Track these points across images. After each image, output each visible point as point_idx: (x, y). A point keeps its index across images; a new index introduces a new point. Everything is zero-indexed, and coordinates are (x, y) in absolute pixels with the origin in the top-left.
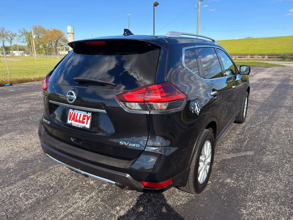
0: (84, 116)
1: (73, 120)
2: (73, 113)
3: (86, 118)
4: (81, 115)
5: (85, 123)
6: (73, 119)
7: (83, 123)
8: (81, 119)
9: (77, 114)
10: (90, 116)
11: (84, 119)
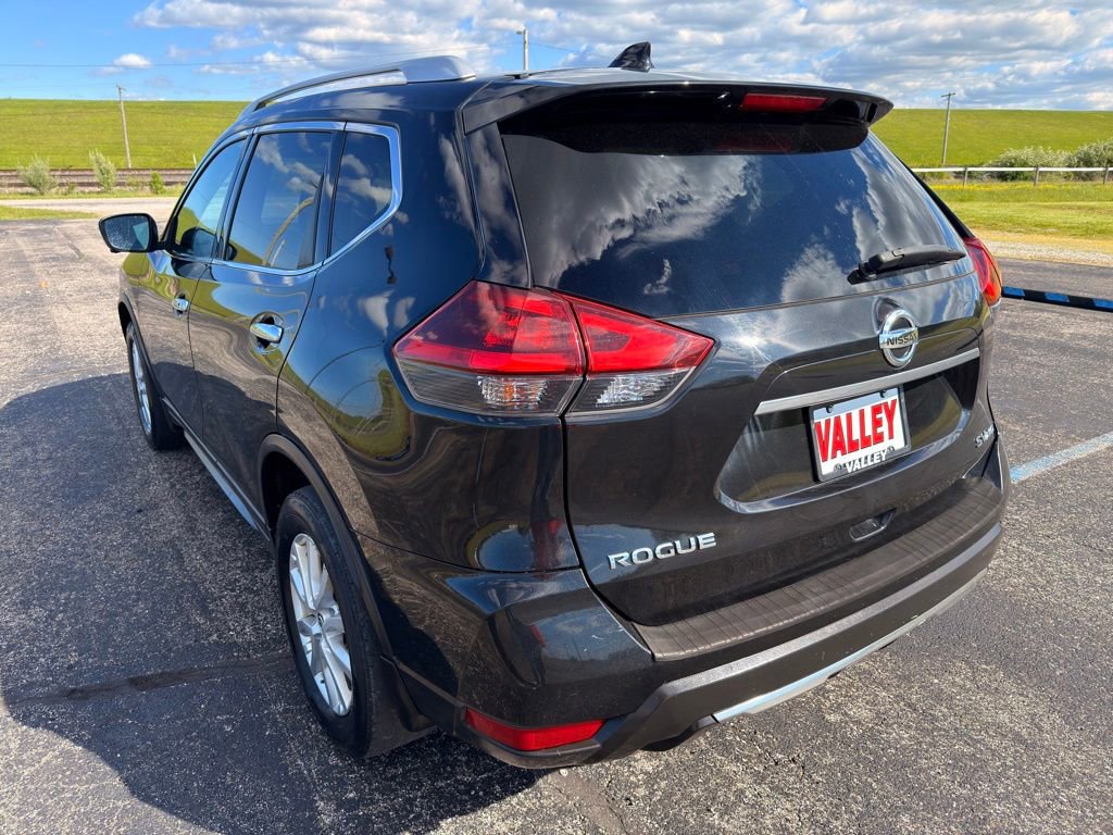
0: (876, 410)
1: (839, 452)
2: (828, 422)
3: (883, 416)
4: (862, 414)
5: (886, 435)
6: (839, 446)
7: (879, 438)
8: (869, 432)
9: (849, 417)
10: (894, 402)
11: (877, 423)
